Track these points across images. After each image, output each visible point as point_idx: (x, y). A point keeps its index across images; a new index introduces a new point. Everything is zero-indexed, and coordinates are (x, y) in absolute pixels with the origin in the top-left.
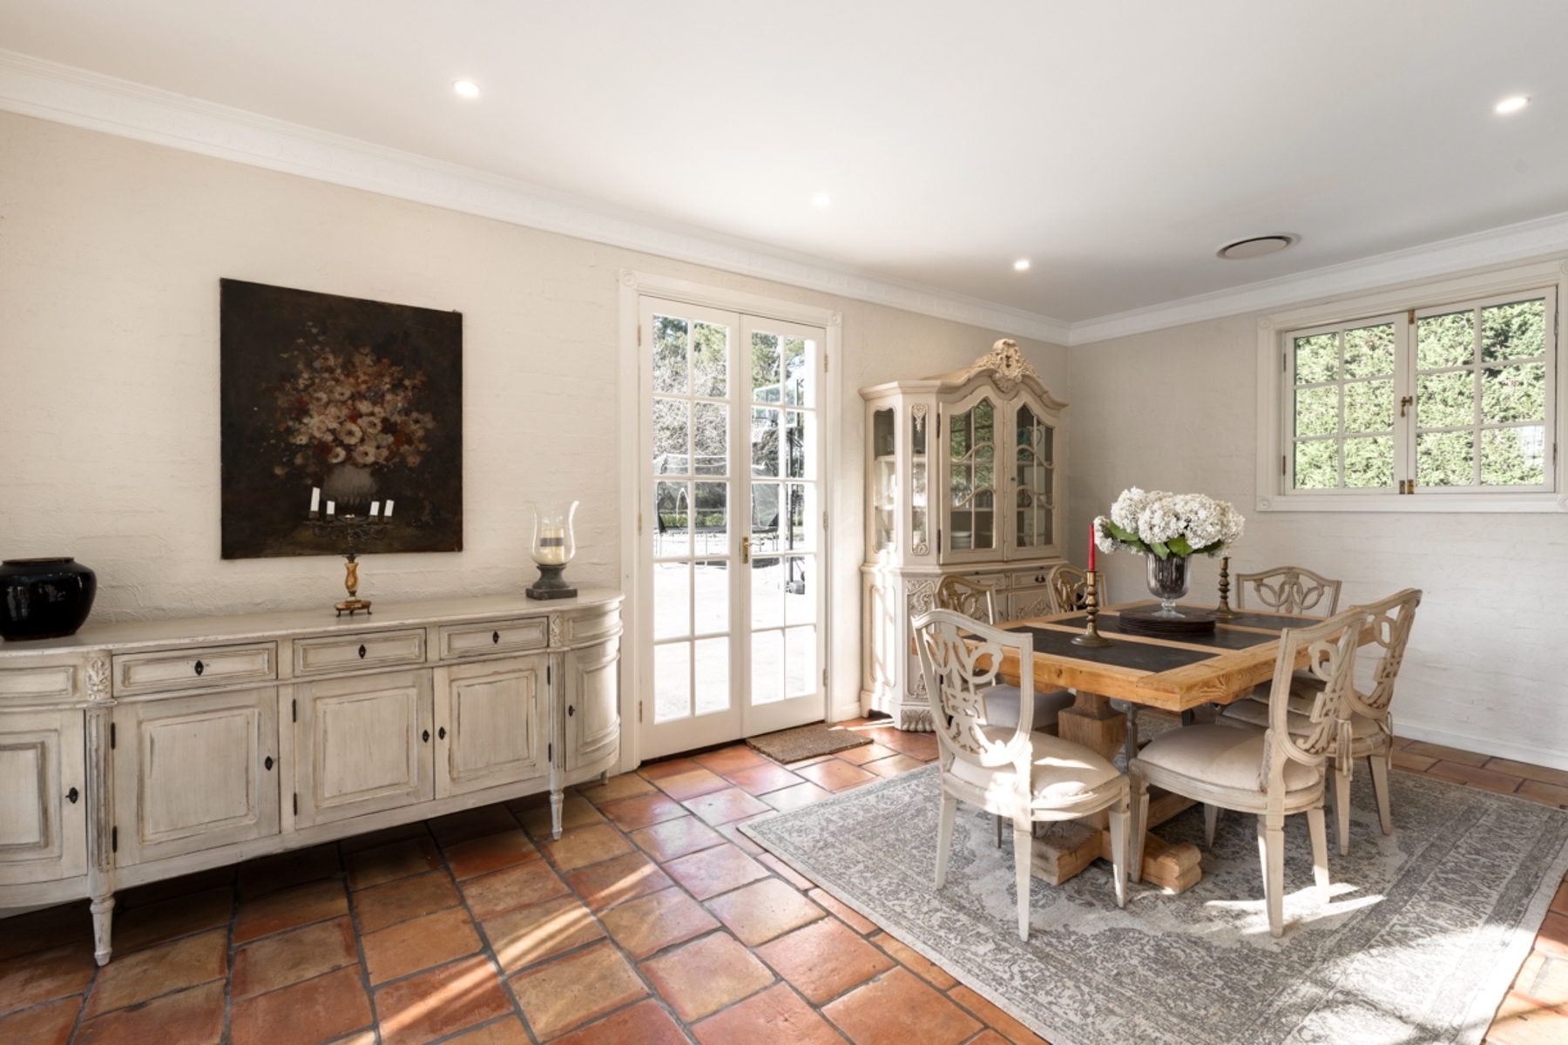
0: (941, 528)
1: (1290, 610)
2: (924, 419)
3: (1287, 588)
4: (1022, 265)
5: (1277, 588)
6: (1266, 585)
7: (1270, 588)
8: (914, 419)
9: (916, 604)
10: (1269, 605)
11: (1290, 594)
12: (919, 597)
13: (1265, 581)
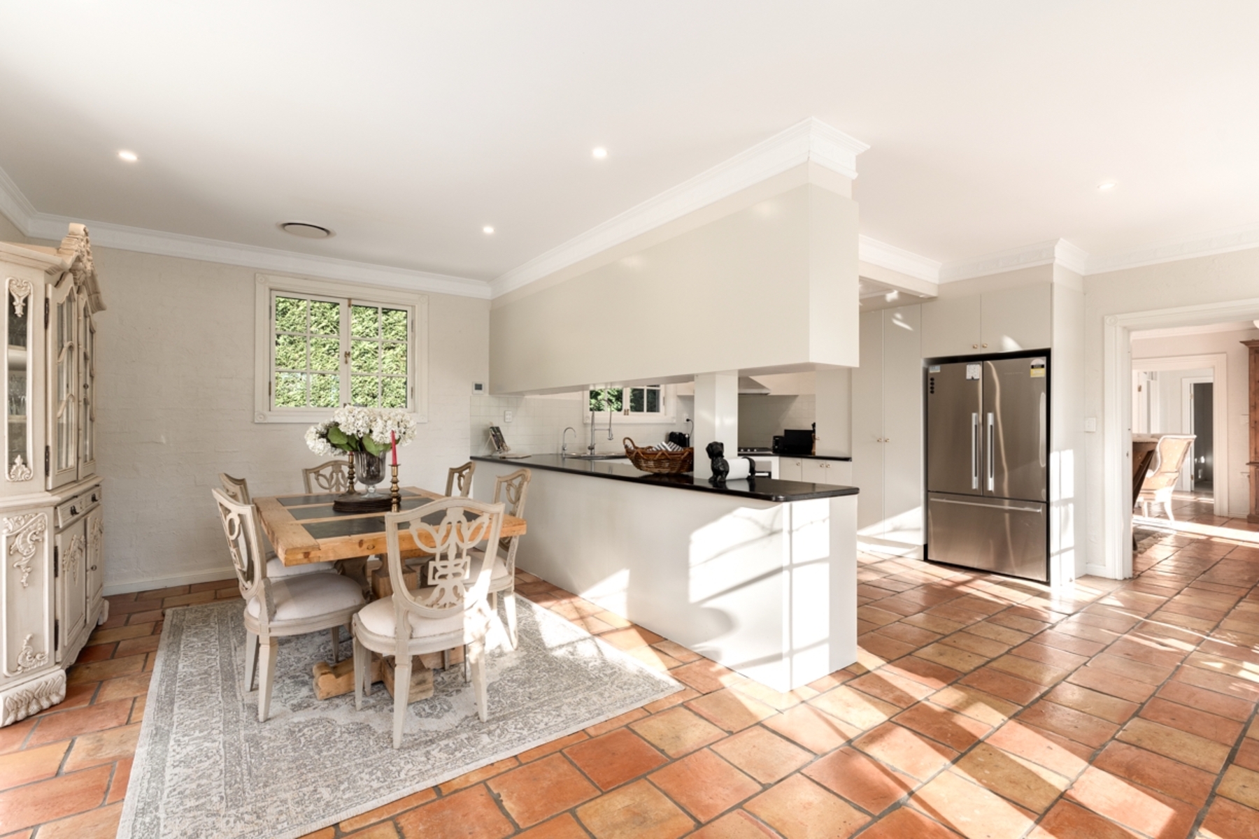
0: (50, 444)
1: (338, 489)
2: (26, 301)
3: (334, 474)
4: (128, 156)
5: (328, 476)
6: (322, 475)
7: (324, 476)
8: (11, 299)
9: (21, 548)
10: (325, 488)
11: (338, 479)
12: (25, 537)
13: (321, 472)
